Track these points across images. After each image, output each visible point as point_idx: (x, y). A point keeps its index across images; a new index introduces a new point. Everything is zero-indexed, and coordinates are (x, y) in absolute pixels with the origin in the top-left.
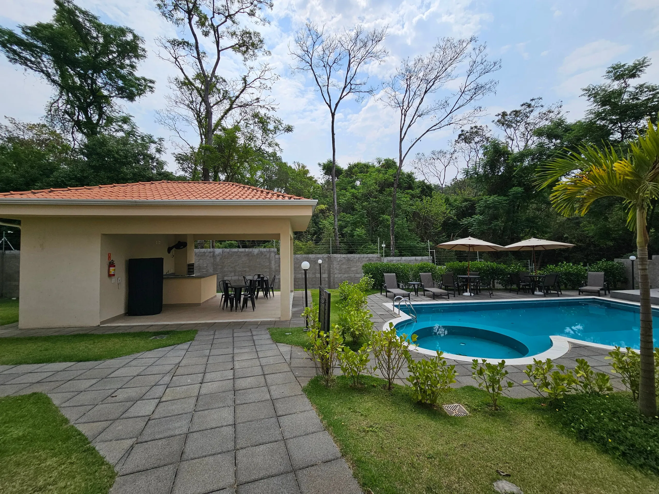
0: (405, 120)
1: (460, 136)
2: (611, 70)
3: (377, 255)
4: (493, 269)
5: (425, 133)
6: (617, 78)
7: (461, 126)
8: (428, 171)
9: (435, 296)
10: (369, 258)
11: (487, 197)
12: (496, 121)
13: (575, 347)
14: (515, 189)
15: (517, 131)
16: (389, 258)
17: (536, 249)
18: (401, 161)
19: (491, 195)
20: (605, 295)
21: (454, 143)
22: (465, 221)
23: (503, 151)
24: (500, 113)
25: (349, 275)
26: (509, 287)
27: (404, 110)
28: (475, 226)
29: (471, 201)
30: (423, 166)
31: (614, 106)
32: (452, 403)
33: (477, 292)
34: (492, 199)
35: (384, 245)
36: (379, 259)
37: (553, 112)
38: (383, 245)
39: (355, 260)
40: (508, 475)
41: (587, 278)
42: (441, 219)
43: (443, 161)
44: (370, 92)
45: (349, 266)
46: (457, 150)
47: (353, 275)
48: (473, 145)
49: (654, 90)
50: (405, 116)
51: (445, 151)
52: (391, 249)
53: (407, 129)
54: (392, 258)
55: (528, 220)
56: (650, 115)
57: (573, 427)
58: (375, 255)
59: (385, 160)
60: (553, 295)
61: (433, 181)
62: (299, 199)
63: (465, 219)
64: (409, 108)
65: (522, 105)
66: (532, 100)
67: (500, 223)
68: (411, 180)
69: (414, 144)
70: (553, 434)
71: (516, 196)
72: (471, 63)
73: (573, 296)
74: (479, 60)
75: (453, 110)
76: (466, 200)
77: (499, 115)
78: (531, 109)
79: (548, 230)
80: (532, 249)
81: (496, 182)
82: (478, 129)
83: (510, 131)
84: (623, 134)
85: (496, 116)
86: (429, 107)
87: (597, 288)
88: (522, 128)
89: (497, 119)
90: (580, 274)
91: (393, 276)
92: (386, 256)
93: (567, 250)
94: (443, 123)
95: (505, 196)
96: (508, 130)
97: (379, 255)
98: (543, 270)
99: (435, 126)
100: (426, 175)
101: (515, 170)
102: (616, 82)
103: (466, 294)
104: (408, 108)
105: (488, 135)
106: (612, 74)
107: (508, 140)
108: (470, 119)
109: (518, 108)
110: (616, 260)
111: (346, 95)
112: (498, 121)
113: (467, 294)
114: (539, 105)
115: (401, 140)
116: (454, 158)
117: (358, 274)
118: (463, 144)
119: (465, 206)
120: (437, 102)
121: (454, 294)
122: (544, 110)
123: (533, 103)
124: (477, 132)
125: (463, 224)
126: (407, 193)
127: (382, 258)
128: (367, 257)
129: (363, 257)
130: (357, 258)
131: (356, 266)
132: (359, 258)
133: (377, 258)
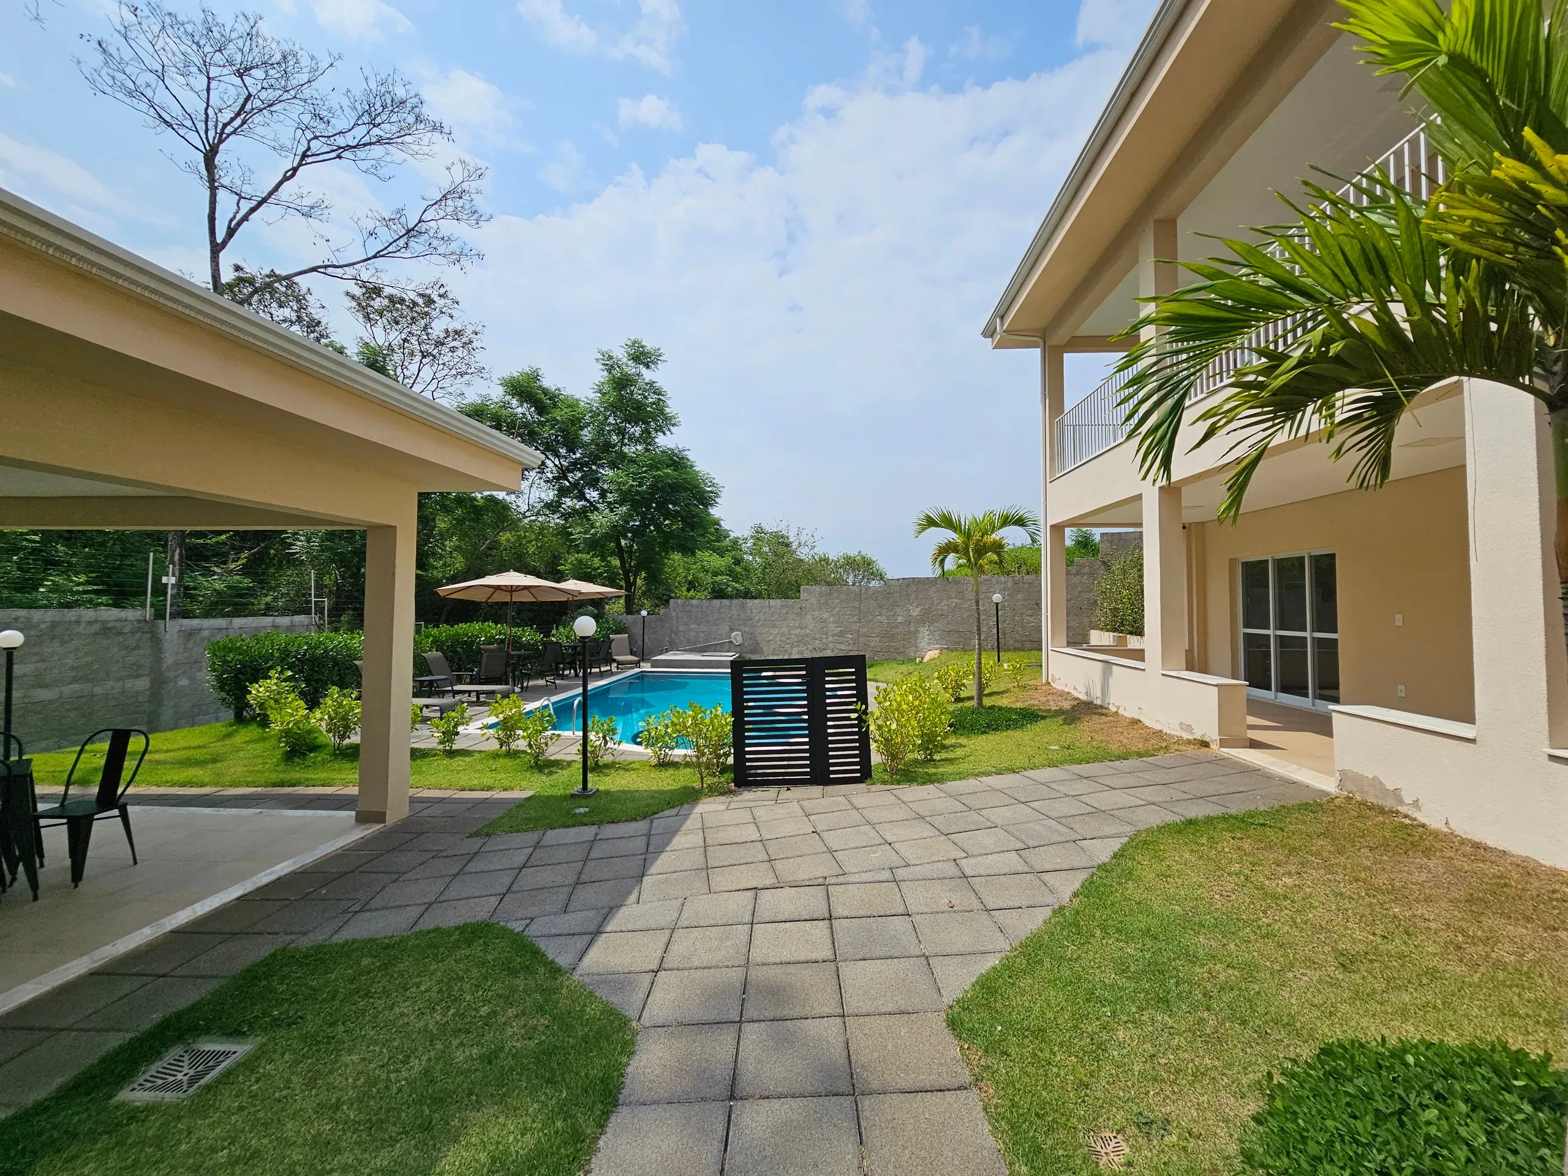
3: (139, 613)
16: (187, 623)
35: (170, 580)
36: (146, 628)
38: (164, 580)
54: (195, 622)
58: (130, 614)
87: (631, 658)
92: (178, 614)
97: (149, 612)
99: (334, 266)
115: (215, 248)
127: (161, 623)
128: (96, 621)
129: (73, 619)
130: (43, 626)
131: (34, 659)
132: (54, 624)
133: (139, 621)
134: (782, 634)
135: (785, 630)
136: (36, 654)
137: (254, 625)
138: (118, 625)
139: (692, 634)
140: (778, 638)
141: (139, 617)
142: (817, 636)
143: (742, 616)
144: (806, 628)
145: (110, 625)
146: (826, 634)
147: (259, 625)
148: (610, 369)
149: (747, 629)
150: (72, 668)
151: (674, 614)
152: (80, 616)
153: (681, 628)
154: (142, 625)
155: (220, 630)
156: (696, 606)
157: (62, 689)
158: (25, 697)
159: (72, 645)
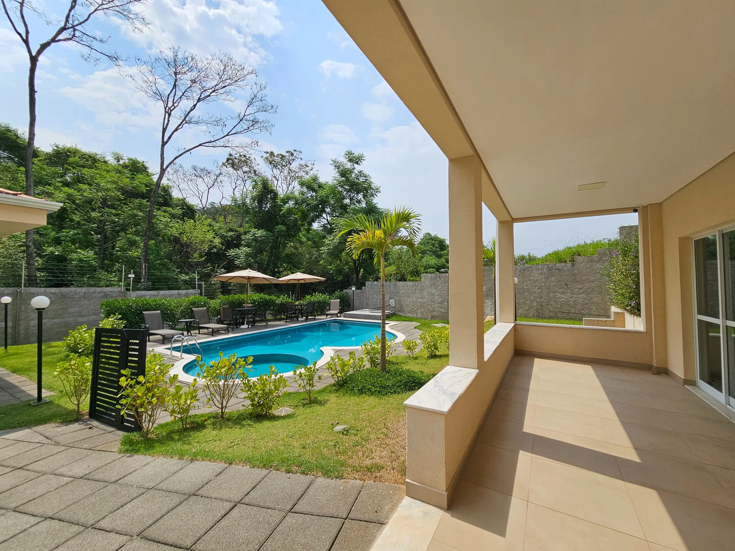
0: (169, 121)
1: (228, 160)
2: (347, 153)
3: (119, 289)
4: (266, 300)
5: (196, 147)
6: (351, 160)
7: (236, 152)
8: (187, 188)
9: (214, 332)
10: (105, 292)
11: (255, 230)
12: (264, 157)
13: (337, 351)
14: (280, 226)
15: (282, 174)
16: (139, 293)
17: (300, 282)
18: (163, 171)
19: (259, 229)
20: (340, 316)
21: (221, 164)
22: (232, 252)
23: (271, 189)
24: (269, 151)
25: (62, 320)
26: (279, 317)
27: (167, 108)
28: (243, 258)
29: (236, 231)
30: (180, 180)
31: (347, 179)
32: (279, 409)
33: (253, 324)
34: (260, 233)
35: (132, 276)
36: (122, 294)
37: (308, 167)
38: (130, 276)
39: (77, 296)
40: (337, 423)
41: (329, 304)
42: (206, 247)
43: (206, 180)
44: (114, 58)
45: (65, 306)
46: (224, 174)
47: (72, 319)
48: (240, 172)
49: (366, 177)
50: (169, 115)
51: (209, 171)
52: (142, 280)
53: (173, 133)
54: (143, 292)
55: (287, 256)
56: (363, 192)
57: (356, 390)
58: (116, 289)
59: (130, 159)
60: (311, 320)
61: (193, 201)
62: (16, 195)
63: (232, 250)
64: (175, 107)
65: (287, 152)
66: (295, 151)
67: (265, 256)
68: (167, 195)
69: (181, 155)
70: (347, 398)
71: (280, 234)
72: (253, 96)
73: (323, 318)
74: (259, 95)
75: (230, 133)
76: (231, 230)
77: (267, 153)
78: (293, 158)
79: (302, 267)
80: (297, 282)
81: (263, 216)
82: (247, 159)
83: (276, 172)
84: (351, 201)
85: (265, 152)
86: (201, 118)
87: (336, 312)
88: (286, 172)
89: (265, 155)
90: (326, 302)
91: (158, 314)
92: (135, 289)
93: (320, 282)
94: (218, 143)
95: (270, 231)
96: (274, 170)
97: (123, 289)
98: (303, 300)
99: (209, 142)
100: (183, 192)
101: (282, 210)
102: (349, 163)
103: (243, 327)
104: (173, 107)
105: (255, 168)
106: (347, 156)
107: (273, 179)
108: (246, 149)
109: (284, 154)
110: (345, 291)
111: (64, 40)
112: (267, 158)
113: (245, 326)
114: (299, 157)
115: (164, 144)
116: (219, 181)
117: (83, 316)
118: (231, 170)
119: (231, 236)
120: (210, 116)
121: (233, 328)
122: (303, 163)
123: (295, 153)
124: (245, 162)
125: (230, 255)
126: (165, 211)
127: (128, 292)
128: (102, 292)
129: (93, 291)
130: (81, 294)
131: (78, 306)
132: (85, 293)
133: (119, 292)
134: (413, 302)
135: (414, 299)
136: (78, 304)
137: (170, 294)
138: (111, 293)
139: (375, 300)
140: (411, 304)
141: (119, 290)
142: (429, 303)
143: (395, 291)
144: (424, 298)
145: (108, 293)
146: (434, 302)
147: (171, 293)
148: (338, 167)
149: (397, 298)
150: (93, 310)
151: (367, 290)
152: (96, 290)
153: (370, 297)
154: (120, 293)
155: (154, 296)
156: (376, 285)
157: (89, 317)
158: (74, 320)
159: (92, 301)
